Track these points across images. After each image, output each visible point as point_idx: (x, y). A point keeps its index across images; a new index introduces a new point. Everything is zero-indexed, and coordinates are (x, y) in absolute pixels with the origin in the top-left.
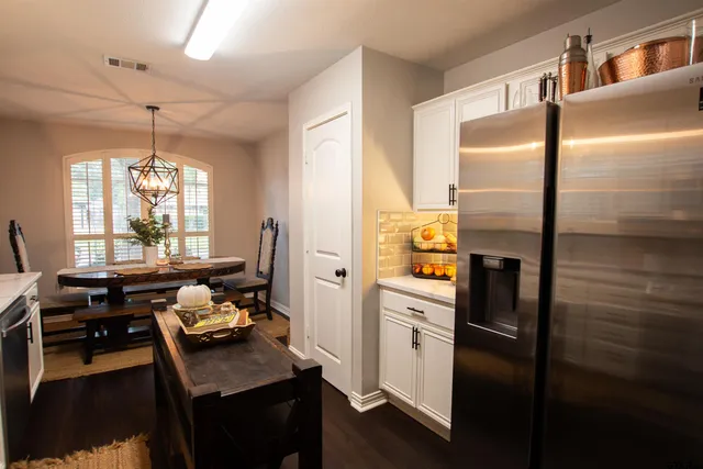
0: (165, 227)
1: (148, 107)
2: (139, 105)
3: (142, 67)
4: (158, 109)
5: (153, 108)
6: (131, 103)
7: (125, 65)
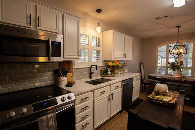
0: (181, 65)
1: (177, 27)
2: (174, 27)
3: (166, 17)
4: (180, 26)
5: (178, 27)
6: (171, 27)
7: (161, 18)
